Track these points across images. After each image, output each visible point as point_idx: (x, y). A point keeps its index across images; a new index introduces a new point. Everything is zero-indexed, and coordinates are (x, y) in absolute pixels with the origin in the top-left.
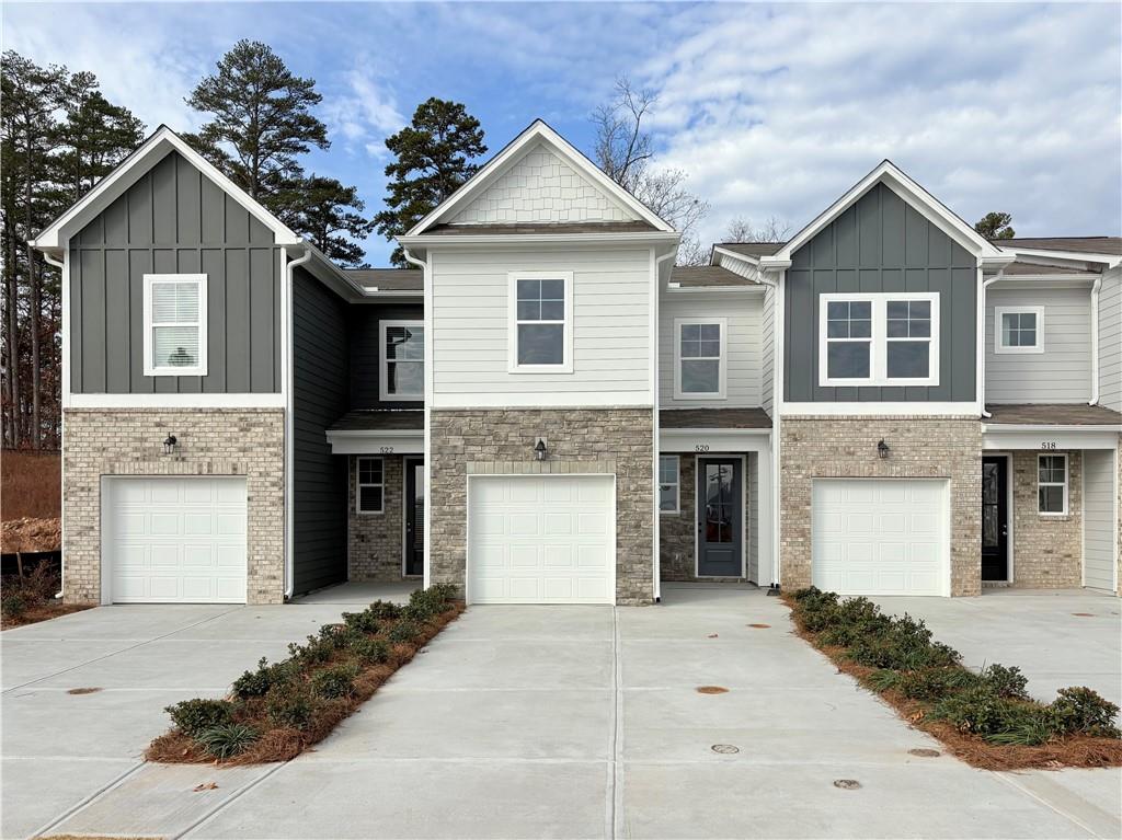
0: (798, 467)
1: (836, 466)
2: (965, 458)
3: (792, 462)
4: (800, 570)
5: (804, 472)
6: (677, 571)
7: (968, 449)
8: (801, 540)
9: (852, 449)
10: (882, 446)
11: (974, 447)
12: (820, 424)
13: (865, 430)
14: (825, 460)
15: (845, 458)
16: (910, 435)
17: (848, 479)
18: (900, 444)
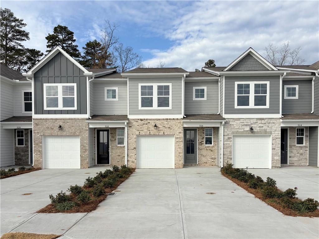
0: (38, 133)
1: (48, 132)
2: (83, 130)
3: (36, 131)
4: (39, 162)
5: (39, 134)
6: (24, 163)
7: (84, 127)
8: (39, 153)
9: (52, 128)
10: (60, 127)
11: (86, 127)
12: (44, 120)
13: (56, 122)
14: (45, 131)
15: (51, 130)
16: (68, 124)
17: (52, 136)
18: (66, 126)
